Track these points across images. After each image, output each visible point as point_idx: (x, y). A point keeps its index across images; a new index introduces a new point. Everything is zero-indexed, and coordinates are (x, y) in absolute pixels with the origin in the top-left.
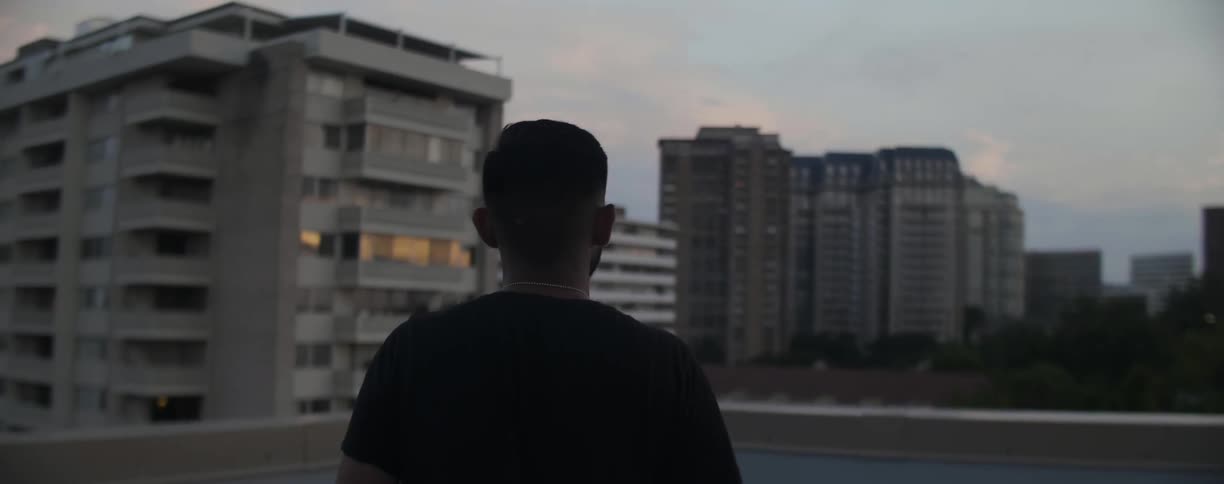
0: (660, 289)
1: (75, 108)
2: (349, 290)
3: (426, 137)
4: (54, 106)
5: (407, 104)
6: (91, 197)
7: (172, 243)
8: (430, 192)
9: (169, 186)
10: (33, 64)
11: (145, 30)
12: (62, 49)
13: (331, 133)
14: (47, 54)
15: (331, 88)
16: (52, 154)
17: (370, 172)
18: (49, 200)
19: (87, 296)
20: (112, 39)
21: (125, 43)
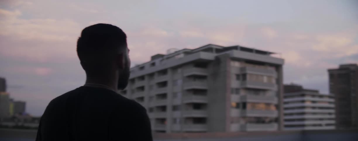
0: (330, 114)
1: (170, 73)
2: (244, 117)
3: (262, 76)
4: (164, 72)
5: (257, 67)
6: (175, 95)
7: (197, 106)
8: (264, 91)
9: (196, 92)
10: (157, 61)
11: (187, 52)
12: (165, 57)
13: (238, 76)
14: (161, 59)
15: (237, 64)
16: (164, 84)
17: (249, 86)
18: (164, 96)
19: (174, 121)
20: (178, 54)
21: (182, 56)
